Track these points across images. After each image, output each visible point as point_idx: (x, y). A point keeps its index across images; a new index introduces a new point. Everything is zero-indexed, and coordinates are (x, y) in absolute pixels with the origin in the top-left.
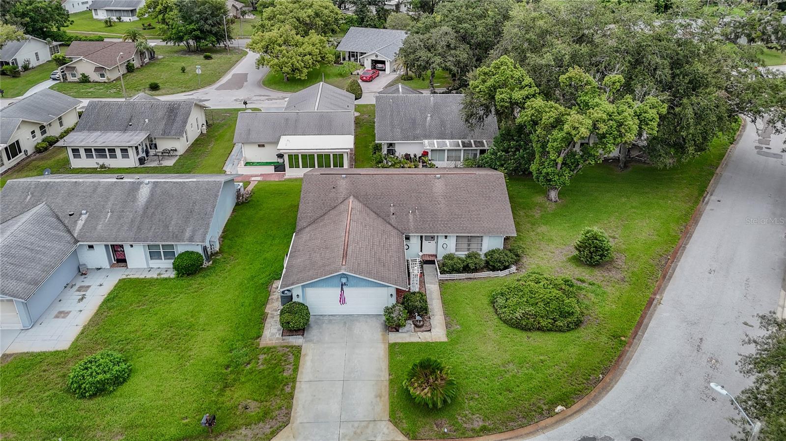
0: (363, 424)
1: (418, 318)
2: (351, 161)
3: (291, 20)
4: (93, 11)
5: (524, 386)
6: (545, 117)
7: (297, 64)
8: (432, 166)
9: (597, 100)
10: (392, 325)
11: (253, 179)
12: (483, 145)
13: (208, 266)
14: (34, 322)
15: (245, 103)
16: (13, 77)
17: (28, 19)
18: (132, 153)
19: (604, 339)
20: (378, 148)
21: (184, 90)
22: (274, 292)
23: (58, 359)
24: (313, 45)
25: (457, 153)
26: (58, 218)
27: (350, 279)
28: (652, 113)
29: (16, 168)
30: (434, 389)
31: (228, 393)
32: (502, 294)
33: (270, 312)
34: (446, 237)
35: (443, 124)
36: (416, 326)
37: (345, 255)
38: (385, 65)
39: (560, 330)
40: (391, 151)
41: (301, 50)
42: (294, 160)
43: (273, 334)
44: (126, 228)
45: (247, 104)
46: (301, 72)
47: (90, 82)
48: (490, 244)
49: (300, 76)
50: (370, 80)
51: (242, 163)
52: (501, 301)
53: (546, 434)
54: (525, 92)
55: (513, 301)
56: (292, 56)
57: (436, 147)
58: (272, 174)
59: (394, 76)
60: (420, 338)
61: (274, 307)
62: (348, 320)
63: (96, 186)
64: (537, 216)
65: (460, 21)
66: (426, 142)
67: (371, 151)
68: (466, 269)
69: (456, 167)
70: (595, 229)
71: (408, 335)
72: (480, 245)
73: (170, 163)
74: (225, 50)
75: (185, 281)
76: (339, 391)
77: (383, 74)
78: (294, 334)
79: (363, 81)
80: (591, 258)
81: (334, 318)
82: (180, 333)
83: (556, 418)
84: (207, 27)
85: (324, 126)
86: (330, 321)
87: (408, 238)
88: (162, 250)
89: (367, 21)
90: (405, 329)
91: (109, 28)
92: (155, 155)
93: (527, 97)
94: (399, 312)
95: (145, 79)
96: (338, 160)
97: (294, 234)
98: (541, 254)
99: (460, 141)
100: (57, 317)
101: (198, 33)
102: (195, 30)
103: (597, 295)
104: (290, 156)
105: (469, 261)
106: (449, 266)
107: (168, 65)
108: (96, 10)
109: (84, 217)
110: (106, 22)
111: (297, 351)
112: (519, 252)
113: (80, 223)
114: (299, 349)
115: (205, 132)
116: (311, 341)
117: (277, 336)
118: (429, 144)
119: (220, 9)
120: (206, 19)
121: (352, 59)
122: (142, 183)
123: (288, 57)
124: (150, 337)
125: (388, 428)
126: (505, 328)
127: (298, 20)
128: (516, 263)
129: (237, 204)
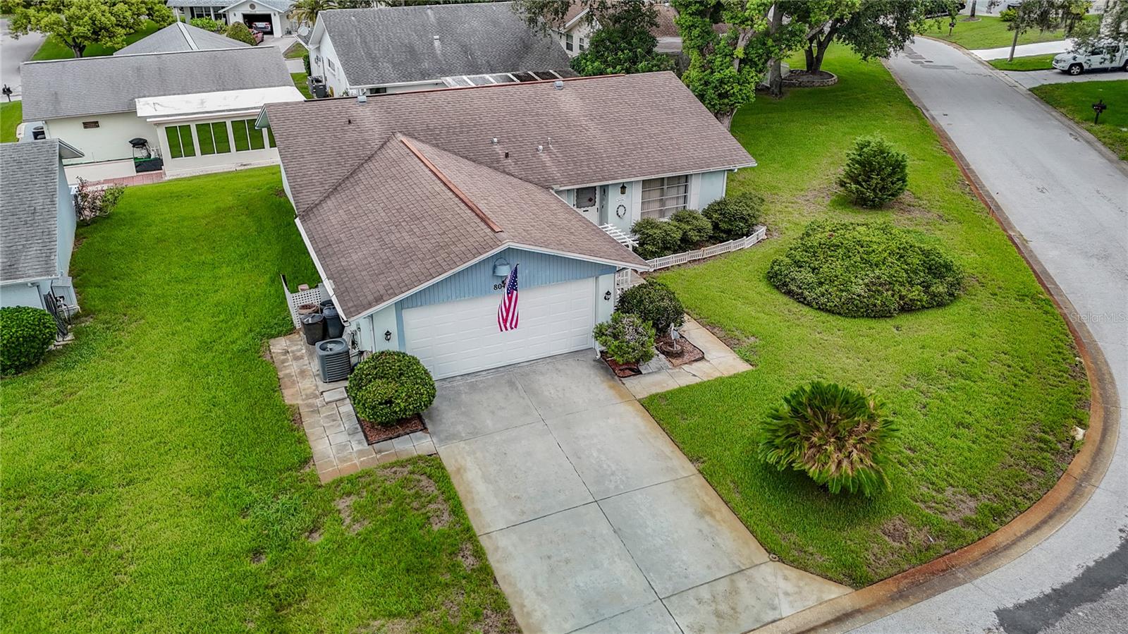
0: (722, 586)
7: (103, 18)
13: (64, 345)
15: (7, 91)
22: (284, 361)
33: (300, 402)
34: (623, 190)
35: (466, 50)
36: (669, 357)
37: (484, 217)
38: (271, 23)
42: (180, 139)
43: (342, 447)
45: (11, 92)
48: (706, 193)
49: (111, 41)
53: (1102, 485)
57: (474, 85)
58: (133, 177)
60: (694, 375)
62: (514, 376)
68: (688, 242)
71: (667, 377)
72: (682, 201)
76: (604, 529)
77: (269, 38)
78: (401, 432)
81: (478, 378)
82: (58, 504)
83: (1089, 451)
86: (473, 387)
90: (653, 366)
97: (297, 221)
99: (508, 74)
104: (170, 137)
105: (679, 228)
114: (432, 466)
116: (453, 437)
117: (356, 447)
125: (786, 578)
129: (81, 224)
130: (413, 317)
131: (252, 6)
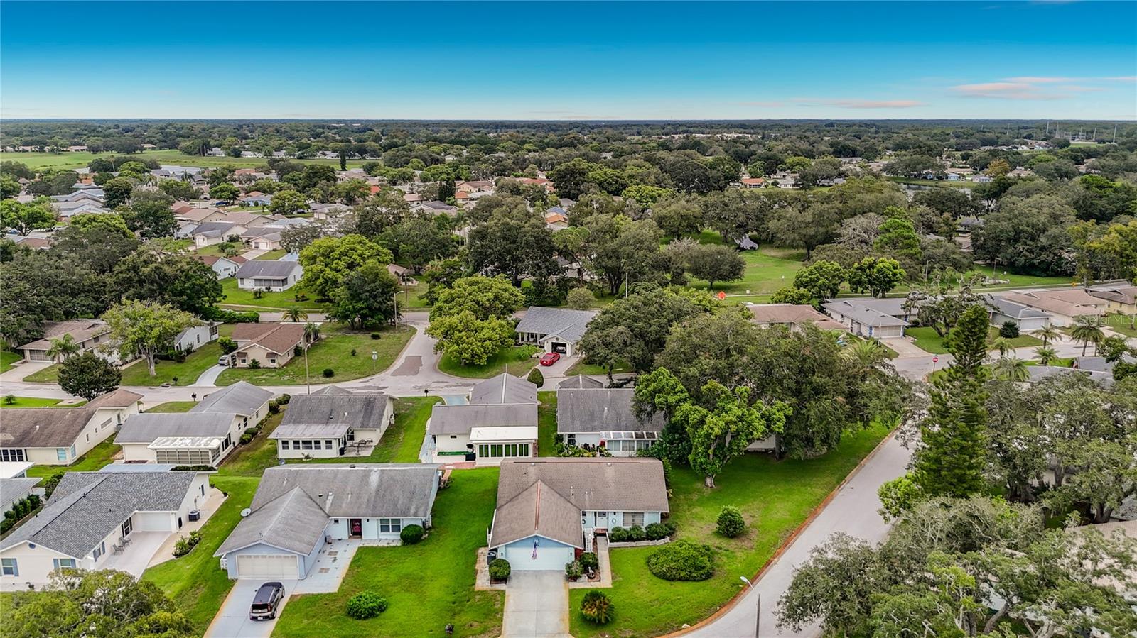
0: (551, 635)
1: (591, 571)
2: (534, 450)
3: (470, 304)
4: (239, 280)
5: (664, 614)
6: (691, 418)
7: (477, 350)
8: (608, 455)
9: (730, 406)
10: (573, 577)
11: (447, 467)
12: (654, 437)
13: (424, 538)
14: (307, 574)
15: (426, 392)
16: (178, 362)
17: (185, 297)
18: (335, 444)
19: (727, 586)
20: (560, 438)
21: (358, 376)
22: (480, 556)
23: (331, 597)
24: (493, 330)
25: (631, 444)
26: (311, 499)
27: (541, 541)
28: (780, 415)
29: (230, 458)
30: (599, 609)
31: (457, 618)
32: (655, 555)
33: (479, 568)
34: (615, 513)
35: (619, 416)
36: (589, 578)
37: (537, 523)
38: (566, 348)
39: (695, 580)
40: (572, 442)
41: (481, 336)
42: (484, 450)
43: (483, 583)
44: (364, 506)
45: (428, 392)
46: (480, 358)
47: (259, 368)
48: (651, 519)
49: (479, 361)
50: (551, 364)
51: (437, 453)
52: (653, 560)
54: (677, 397)
55: (662, 559)
56: (474, 344)
57: (612, 439)
58: (464, 462)
59: (575, 359)
60: (592, 585)
61: (483, 566)
62: (538, 574)
63: (336, 473)
64: (694, 499)
65: (636, 320)
66: (603, 433)
67: (553, 441)
68: (630, 539)
69: (630, 457)
70: (731, 508)
71: (584, 584)
72: (642, 520)
73: (367, 453)
74: (392, 327)
75: (410, 548)
76: (534, 617)
77: (563, 356)
78: (500, 582)
79: (544, 365)
80: (728, 530)
81: (528, 572)
82: (415, 582)
83: (683, 631)
84: (377, 306)
85: (510, 418)
86: (525, 575)
87: (584, 514)
88: (390, 525)
89: (546, 293)
90: (582, 579)
91: (258, 300)
92: (352, 446)
93: (679, 401)
94: (577, 568)
95: (316, 364)
96: (524, 450)
97: (496, 509)
98: (692, 529)
99: (633, 433)
100: (321, 572)
101: (366, 311)
102: (362, 308)
103: (728, 558)
104: (481, 447)
105: (632, 532)
106: (618, 536)
107: (335, 347)
108: (242, 279)
109: (330, 498)
110: (256, 293)
111: (502, 594)
112: (673, 526)
113: (329, 503)
114: (504, 592)
115: (393, 423)
116: (512, 587)
117: (487, 584)
118: (605, 435)
119: (391, 286)
120: (375, 297)
121: (531, 340)
122: (371, 471)
123: (468, 344)
124: (394, 585)
126: (655, 579)
127: (477, 303)
128: (670, 534)
129: (439, 489)
130: (510, 550)
131: (557, 339)
